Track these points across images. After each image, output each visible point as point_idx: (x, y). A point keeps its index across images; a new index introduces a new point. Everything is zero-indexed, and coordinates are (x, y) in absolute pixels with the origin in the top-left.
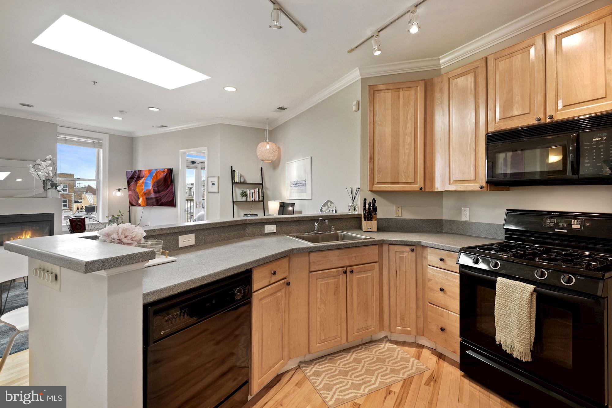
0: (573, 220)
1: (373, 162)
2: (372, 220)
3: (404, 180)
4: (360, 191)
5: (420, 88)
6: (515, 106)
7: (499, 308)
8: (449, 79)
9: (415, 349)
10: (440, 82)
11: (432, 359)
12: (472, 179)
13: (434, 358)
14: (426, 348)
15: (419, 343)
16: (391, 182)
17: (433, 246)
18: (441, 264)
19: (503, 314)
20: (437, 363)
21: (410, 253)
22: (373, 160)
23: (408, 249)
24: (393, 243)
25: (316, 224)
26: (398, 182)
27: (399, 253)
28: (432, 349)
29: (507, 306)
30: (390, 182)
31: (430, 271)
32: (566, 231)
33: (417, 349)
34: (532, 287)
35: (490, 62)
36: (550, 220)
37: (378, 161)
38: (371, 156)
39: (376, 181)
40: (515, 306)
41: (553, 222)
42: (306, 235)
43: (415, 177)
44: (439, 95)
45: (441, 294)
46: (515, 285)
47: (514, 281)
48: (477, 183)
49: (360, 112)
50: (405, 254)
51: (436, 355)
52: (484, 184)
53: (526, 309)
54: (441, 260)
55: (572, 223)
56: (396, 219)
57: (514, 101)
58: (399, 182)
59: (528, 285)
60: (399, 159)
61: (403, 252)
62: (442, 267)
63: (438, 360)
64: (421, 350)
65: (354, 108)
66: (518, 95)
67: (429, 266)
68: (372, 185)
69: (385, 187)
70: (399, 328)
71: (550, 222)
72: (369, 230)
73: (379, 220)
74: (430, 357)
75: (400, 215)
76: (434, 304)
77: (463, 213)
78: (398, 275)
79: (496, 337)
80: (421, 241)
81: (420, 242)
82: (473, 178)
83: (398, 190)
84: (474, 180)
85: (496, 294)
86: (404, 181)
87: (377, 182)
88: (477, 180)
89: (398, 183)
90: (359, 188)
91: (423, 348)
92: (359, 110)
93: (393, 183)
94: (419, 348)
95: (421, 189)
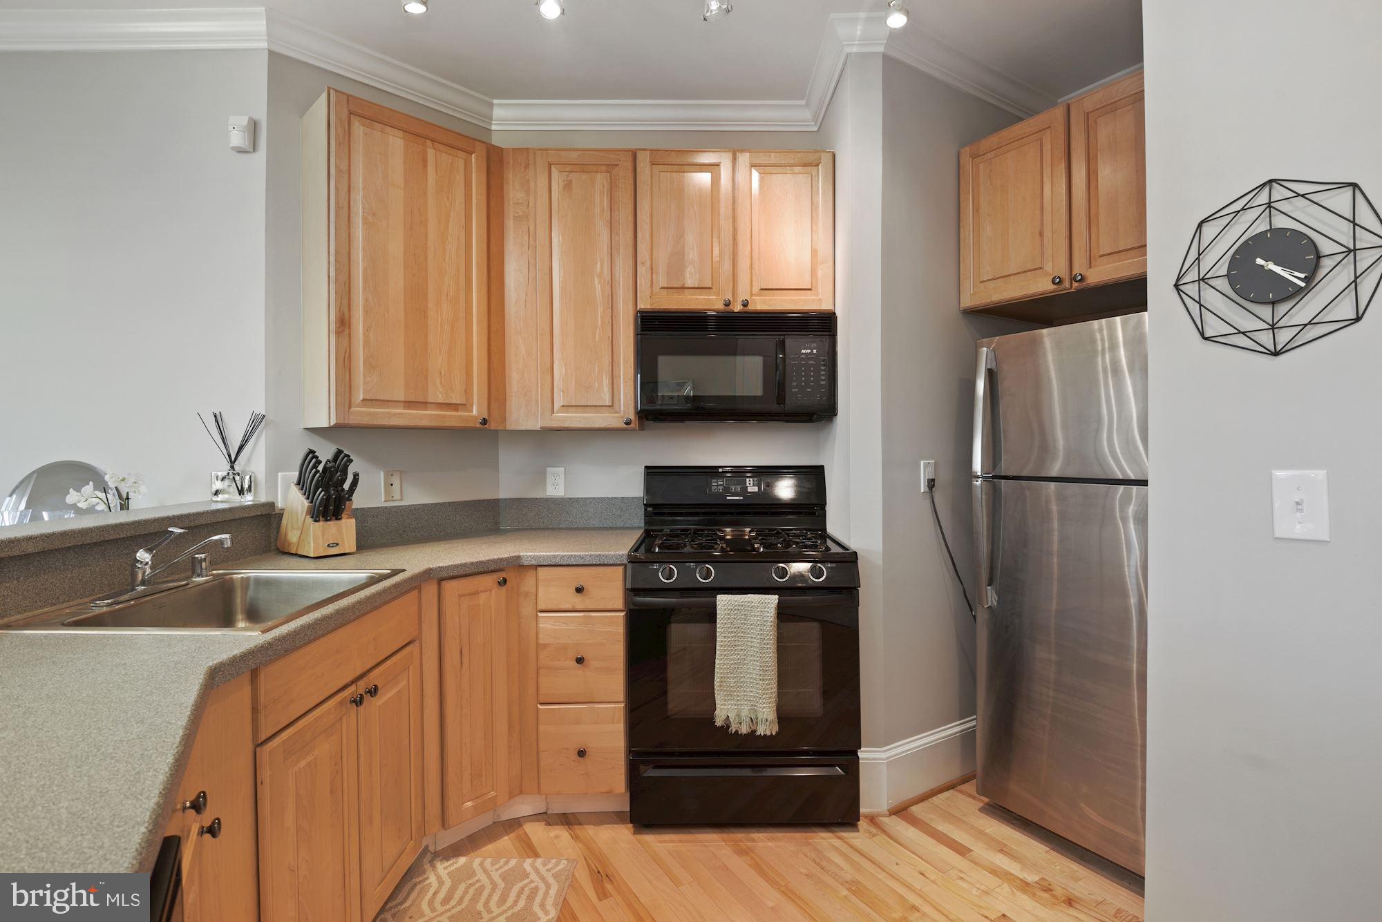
0: (748, 480)
1: (350, 335)
2: (340, 519)
3: (440, 396)
4: (265, 426)
5: (476, 159)
6: (689, 269)
7: (725, 655)
8: (550, 165)
9: (507, 837)
10: (523, 165)
11: (560, 836)
12: (605, 404)
13: (561, 834)
14: (526, 822)
15: (503, 818)
16: (405, 402)
17: (558, 561)
18: (579, 602)
19: (732, 664)
20: (576, 837)
21: (493, 591)
22: (350, 328)
23: (489, 581)
24: (455, 573)
25: (143, 555)
26: (425, 401)
27: (467, 597)
28: (539, 817)
29: (738, 646)
30: (402, 399)
31: (548, 625)
32: (741, 498)
33: (512, 835)
34: (774, 599)
35: (642, 165)
36: (717, 482)
37: (364, 334)
38: (343, 314)
39: (360, 396)
40: (752, 640)
41: (721, 485)
42: (102, 606)
43: (468, 391)
44: (522, 195)
45: (579, 671)
46: (749, 602)
47: (746, 596)
48: (616, 412)
49: (261, 155)
50: (483, 598)
51: (557, 824)
52: (632, 416)
53: (771, 640)
54: (579, 590)
55: (748, 485)
56: (386, 508)
57: (686, 258)
58: (427, 403)
59: (767, 596)
60: (426, 336)
61: (477, 593)
62: (578, 607)
63: (570, 831)
64: (520, 831)
65: (237, 138)
66: (693, 249)
67: (540, 614)
68: (347, 406)
69: (388, 413)
70: (469, 804)
71: (718, 486)
72: (333, 549)
73: (362, 516)
74: (552, 834)
75: (397, 496)
76: (555, 701)
77: (550, 480)
78: (465, 660)
79: (717, 712)
80: (522, 554)
81: (519, 557)
82: (608, 402)
83: (424, 423)
84: (609, 406)
85: (718, 630)
86: (440, 399)
87: (364, 400)
88: (616, 405)
89: (424, 404)
90: (264, 416)
91: (522, 826)
92: (255, 148)
93: (409, 404)
94: (514, 831)
95: (485, 422)
